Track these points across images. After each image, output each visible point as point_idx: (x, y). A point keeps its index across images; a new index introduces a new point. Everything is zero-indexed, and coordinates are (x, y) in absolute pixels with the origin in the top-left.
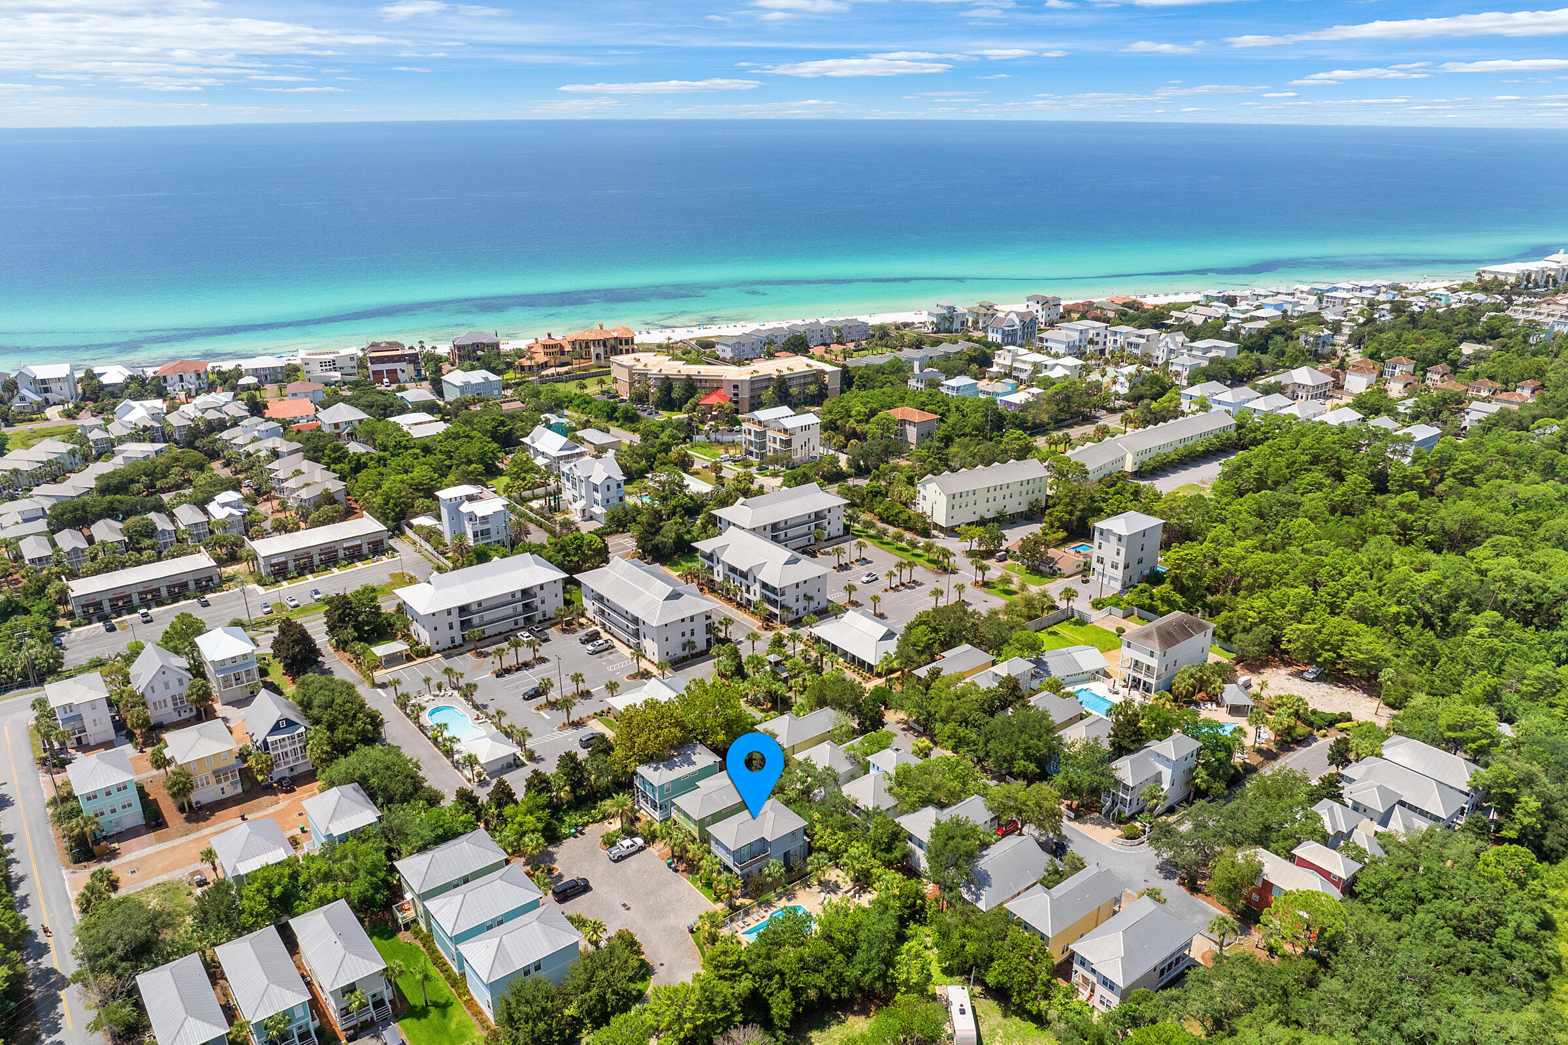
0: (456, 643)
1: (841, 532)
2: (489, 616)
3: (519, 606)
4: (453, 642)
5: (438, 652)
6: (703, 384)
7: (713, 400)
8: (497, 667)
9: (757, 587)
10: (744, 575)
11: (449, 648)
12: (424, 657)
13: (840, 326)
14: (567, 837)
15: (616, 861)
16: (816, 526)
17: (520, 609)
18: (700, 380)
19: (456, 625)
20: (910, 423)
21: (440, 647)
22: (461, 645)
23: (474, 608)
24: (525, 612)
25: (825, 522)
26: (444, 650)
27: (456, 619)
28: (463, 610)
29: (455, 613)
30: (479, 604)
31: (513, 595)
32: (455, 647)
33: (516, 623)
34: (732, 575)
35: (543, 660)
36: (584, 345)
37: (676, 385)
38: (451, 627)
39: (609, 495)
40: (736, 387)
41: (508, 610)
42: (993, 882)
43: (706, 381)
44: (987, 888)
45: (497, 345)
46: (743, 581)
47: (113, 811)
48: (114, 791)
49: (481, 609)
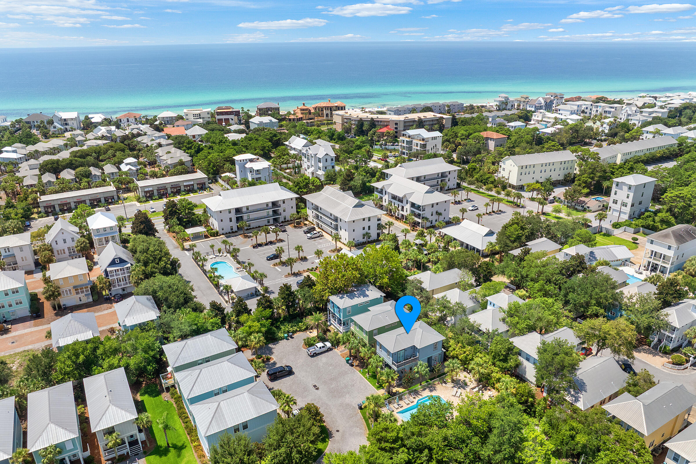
0: (234, 230)
1: (455, 186)
2: (253, 215)
3: (270, 212)
4: (232, 229)
5: (223, 234)
6: (380, 123)
7: (385, 130)
8: (254, 242)
9: (408, 207)
10: (401, 200)
11: (229, 233)
12: (214, 236)
13: (449, 104)
14: (282, 339)
15: (312, 356)
16: (441, 181)
17: (271, 213)
18: (378, 121)
19: (234, 219)
20: (491, 139)
21: (224, 232)
22: (236, 232)
23: (244, 210)
24: (273, 215)
25: (447, 179)
26: (227, 233)
27: (233, 216)
28: (238, 210)
29: (233, 212)
30: (247, 208)
31: (267, 205)
32: (233, 232)
33: (269, 222)
34: (393, 201)
35: (281, 241)
36: (320, 109)
37: (365, 123)
38: (231, 220)
39: (327, 164)
40: (396, 124)
41: (264, 213)
42: (588, 388)
43: (381, 121)
44: (584, 393)
45: (278, 109)
46: (400, 204)
47: (10, 306)
48: (10, 293)
49: (248, 211)
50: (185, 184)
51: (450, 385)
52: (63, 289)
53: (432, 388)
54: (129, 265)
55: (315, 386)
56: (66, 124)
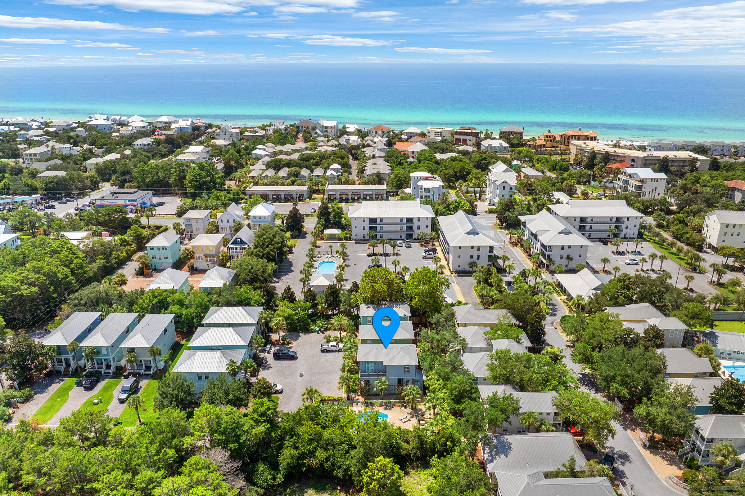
0: (366, 238)
1: (636, 235)
2: (385, 228)
4: (364, 237)
5: (355, 240)
6: (616, 158)
7: (617, 166)
8: (371, 251)
9: (539, 245)
10: (535, 237)
11: (361, 240)
12: (347, 240)
14: (314, 331)
15: (323, 351)
16: (616, 227)
17: (404, 228)
18: (615, 156)
19: (367, 228)
20: (739, 190)
21: (357, 238)
22: (368, 240)
23: (378, 221)
24: (407, 231)
25: (624, 225)
26: (359, 240)
27: (367, 225)
28: (373, 220)
29: (367, 221)
30: (382, 220)
31: (402, 220)
32: (365, 240)
33: (401, 237)
35: (397, 255)
36: (567, 138)
37: (598, 156)
38: (364, 229)
39: (503, 192)
40: (633, 161)
41: (397, 227)
43: (618, 156)
45: (521, 134)
47: (160, 259)
48: (161, 249)
49: (381, 223)
50: (365, 193)
51: (409, 410)
52: (197, 254)
53: (388, 407)
54: (246, 246)
55: (302, 374)
56: (326, 131)
